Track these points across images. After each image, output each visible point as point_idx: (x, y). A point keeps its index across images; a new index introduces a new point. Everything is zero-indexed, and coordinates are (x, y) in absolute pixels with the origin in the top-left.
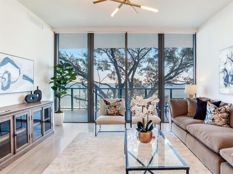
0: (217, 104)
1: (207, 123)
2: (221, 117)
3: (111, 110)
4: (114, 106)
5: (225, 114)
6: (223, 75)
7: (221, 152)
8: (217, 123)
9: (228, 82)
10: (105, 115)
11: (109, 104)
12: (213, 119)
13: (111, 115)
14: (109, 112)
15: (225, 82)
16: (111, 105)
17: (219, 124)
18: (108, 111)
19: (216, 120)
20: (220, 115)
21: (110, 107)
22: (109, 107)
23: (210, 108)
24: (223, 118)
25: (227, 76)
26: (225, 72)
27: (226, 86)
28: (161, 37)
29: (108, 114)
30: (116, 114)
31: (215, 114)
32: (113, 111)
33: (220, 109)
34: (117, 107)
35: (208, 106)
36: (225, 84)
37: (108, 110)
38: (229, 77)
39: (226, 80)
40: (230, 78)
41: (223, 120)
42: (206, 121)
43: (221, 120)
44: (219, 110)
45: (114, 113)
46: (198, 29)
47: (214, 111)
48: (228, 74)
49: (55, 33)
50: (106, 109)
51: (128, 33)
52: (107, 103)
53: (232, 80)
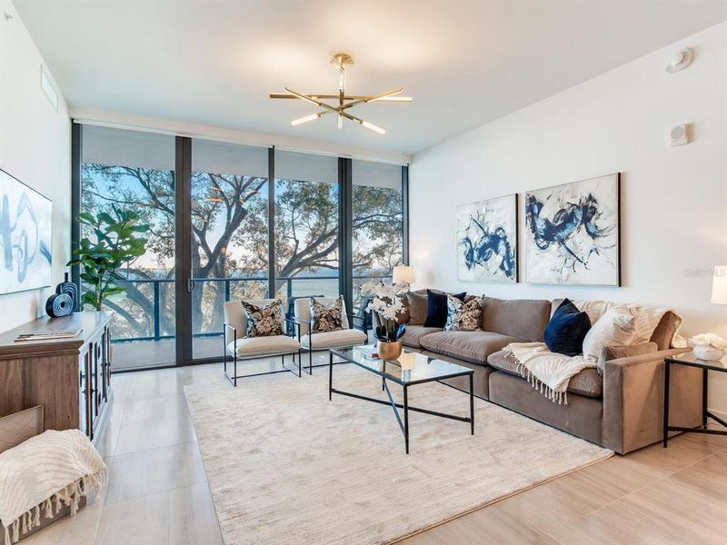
0: (461, 297)
1: (451, 329)
2: (472, 316)
3: (265, 325)
4: (270, 314)
5: (477, 311)
6: (464, 249)
7: (490, 360)
8: (466, 327)
9: (472, 260)
10: (251, 336)
11: (258, 311)
12: (461, 322)
13: (264, 334)
14: (261, 328)
15: (468, 260)
16: (264, 313)
17: (470, 327)
18: (257, 327)
19: (466, 323)
20: (470, 313)
22: (261, 317)
23: (453, 304)
24: (476, 318)
25: (471, 251)
26: (468, 244)
27: (469, 266)
28: (344, 165)
29: (258, 334)
30: (275, 332)
31: (462, 313)
32: (268, 325)
33: (469, 303)
34: (277, 316)
35: (449, 301)
36: (467, 264)
37: (258, 324)
38: (475, 251)
39: (469, 257)
40: (476, 254)
41: (475, 320)
42: (447, 327)
43: (472, 321)
44: (469, 307)
45: (271, 331)
46: (412, 157)
47: (461, 308)
48: (473, 246)
49: (75, 122)
50: (250, 324)
51: (276, 148)
52: (253, 309)
53: (479, 258)
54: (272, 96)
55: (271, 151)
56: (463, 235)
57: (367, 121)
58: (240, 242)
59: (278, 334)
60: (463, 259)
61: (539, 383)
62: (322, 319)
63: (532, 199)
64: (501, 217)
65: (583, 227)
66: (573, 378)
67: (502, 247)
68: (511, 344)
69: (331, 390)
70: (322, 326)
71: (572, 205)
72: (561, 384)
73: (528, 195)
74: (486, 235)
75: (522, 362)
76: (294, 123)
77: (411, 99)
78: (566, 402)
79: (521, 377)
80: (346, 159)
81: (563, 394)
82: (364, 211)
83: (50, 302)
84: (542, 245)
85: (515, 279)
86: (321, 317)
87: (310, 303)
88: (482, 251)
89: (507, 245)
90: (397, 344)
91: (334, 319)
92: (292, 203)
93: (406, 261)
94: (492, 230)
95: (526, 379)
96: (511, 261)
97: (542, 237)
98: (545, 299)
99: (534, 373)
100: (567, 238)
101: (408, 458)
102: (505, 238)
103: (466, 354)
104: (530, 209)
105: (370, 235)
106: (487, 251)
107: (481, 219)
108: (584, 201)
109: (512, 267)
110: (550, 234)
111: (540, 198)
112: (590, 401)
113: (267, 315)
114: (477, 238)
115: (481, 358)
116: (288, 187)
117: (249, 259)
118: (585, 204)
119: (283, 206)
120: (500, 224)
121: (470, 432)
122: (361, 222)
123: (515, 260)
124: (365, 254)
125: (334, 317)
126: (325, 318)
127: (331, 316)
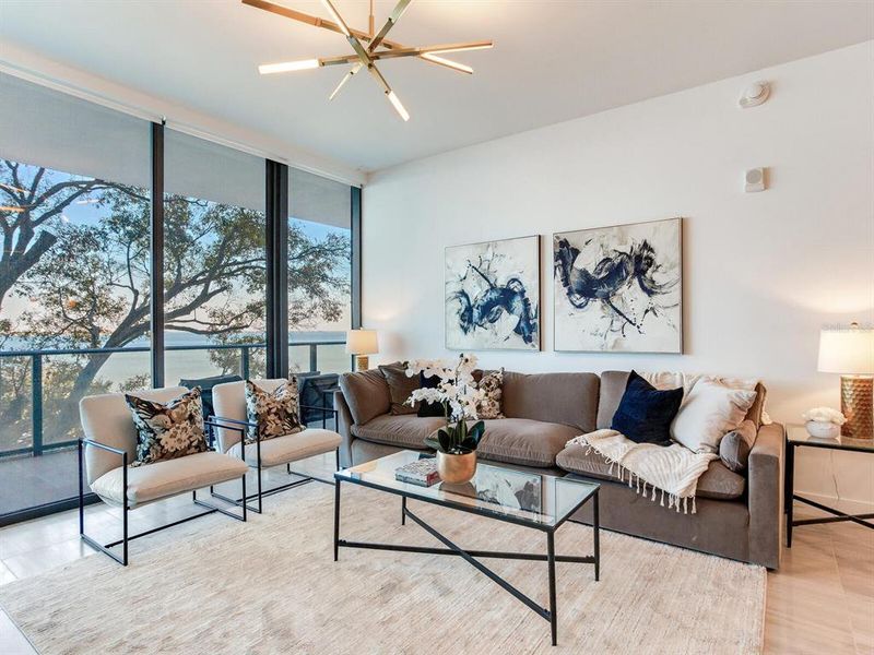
2: (493, 398)
3: (179, 436)
4: (187, 416)
6: (458, 306)
7: (562, 461)
9: (470, 321)
10: (149, 461)
11: (163, 411)
13: (177, 454)
14: (170, 444)
15: (464, 321)
16: (174, 416)
17: (492, 414)
18: (162, 443)
19: (487, 407)
21: (173, 422)
22: (169, 424)
24: (497, 400)
25: (469, 309)
26: (464, 300)
27: (466, 330)
28: (276, 173)
29: (165, 456)
30: (196, 447)
32: (184, 436)
34: (198, 418)
36: (462, 327)
37: (164, 437)
38: (475, 310)
41: (497, 403)
43: (493, 405)
44: (488, 385)
45: (189, 447)
46: (370, 175)
48: (472, 303)
50: (146, 437)
51: (166, 126)
52: (152, 410)
53: (481, 318)
55: (157, 130)
56: (456, 287)
58: (23, 290)
59: (200, 451)
61: (649, 488)
62: (272, 417)
63: (564, 244)
64: (518, 265)
65: (636, 281)
66: (703, 477)
67: (517, 304)
69: (338, 543)
70: (271, 428)
71: (621, 253)
72: (688, 488)
73: (558, 238)
74: (493, 288)
75: (615, 459)
76: (265, 69)
78: (694, 511)
79: (620, 483)
80: (279, 164)
81: (690, 500)
82: (237, 252)
84: (578, 303)
85: (537, 347)
86: (269, 412)
87: (247, 391)
88: (486, 310)
89: (526, 303)
91: (290, 415)
92: (128, 233)
93: (358, 322)
94: (502, 282)
95: (626, 483)
96: (531, 322)
97: (579, 292)
98: (586, 371)
99: (639, 474)
100: (614, 294)
102: (522, 293)
103: (519, 453)
104: (559, 256)
106: (495, 309)
107: (485, 266)
108: (636, 248)
110: (587, 288)
112: (729, 506)
113: (181, 418)
114: (477, 292)
116: (116, 208)
118: (638, 253)
119: (112, 235)
120: (515, 274)
121: (594, 577)
123: (537, 321)
124: (237, 313)
125: (290, 411)
126: (276, 414)
127: (285, 411)
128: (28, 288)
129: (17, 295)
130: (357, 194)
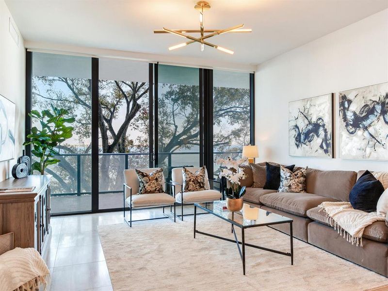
0: (291, 168)
1: (283, 191)
2: (298, 182)
3: (151, 185)
4: (155, 178)
5: (302, 179)
6: (294, 133)
7: (308, 213)
8: (294, 190)
9: (300, 141)
10: (141, 193)
11: (147, 176)
12: (290, 186)
13: (150, 192)
14: (148, 188)
15: (297, 141)
16: (150, 178)
17: (296, 190)
18: (146, 187)
19: (293, 187)
20: (297, 180)
21: (149, 180)
22: (148, 181)
23: (284, 174)
24: (300, 183)
25: (299, 135)
26: (297, 130)
27: (298, 146)
28: (208, 74)
29: (146, 192)
30: (158, 191)
31: (291, 179)
32: (153, 186)
33: (296, 173)
34: (159, 180)
35: (281, 171)
36: (296, 144)
37: (146, 185)
38: (302, 135)
39: (298, 139)
40: (302, 137)
41: (300, 185)
42: (280, 190)
43: (298, 185)
44: (296, 175)
45: (155, 190)
47: (290, 176)
48: (301, 131)
49: (28, 50)
50: (141, 185)
52: (143, 175)
53: (305, 140)
54: (155, 32)
55: (156, 66)
56: (293, 123)
57: (220, 46)
58: (136, 127)
59: (160, 192)
60: (293, 141)
61: (343, 230)
62: (191, 183)
63: (344, 98)
64: (321, 110)
65: (382, 117)
66: (367, 227)
67: (321, 132)
68: (324, 203)
69: (195, 231)
70: (191, 187)
71: (374, 101)
72: (358, 232)
73: (341, 94)
74: (310, 123)
75: (331, 215)
76: (171, 49)
77: (251, 30)
78: (361, 245)
79: (330, 226)
80: (209, 70)
81: (360, 239)
82: (226, 104)
83: (14, 169)
84: (351, 131)
85: (331, 156)
86: (190, 180)
87: (183, 171)
88: (307, 135)
89: (325, 131)
90: (240, 200)
91: (199, 183)
92: (172, 99)
93: (252, 142)
94: (314, 120)
95: (333, 228)
96: (328, 142)
97: (351, 125)
98: (353, 171)
99: (339, 224)
100: (370, 126)
101: (244, 277)
102: (323, 126)
103: (292, 209)
104: (342, 104)
105: (229, 121)
106: (311, 134)
107: (306, 112)
108: (382, 98)
109: (329, 147)
110: (357, 123)
111: (350, 97)
112: (379, 245)
113: (153, 179)
114: (303, 125)
115: (302, 212)
116: (170, 87)
117: (142, 139)
118: (383, 101)
119: (166, 101)
120: (321, 115)
121: (291, 263)
122: (223, 112)
123: (331, 141)
124: (226, 136)
125: (199, 181)
126: (193, 181)
127: (197, 180)
128: (138, 126)
129: (133, 129)
130: (252, 77)
